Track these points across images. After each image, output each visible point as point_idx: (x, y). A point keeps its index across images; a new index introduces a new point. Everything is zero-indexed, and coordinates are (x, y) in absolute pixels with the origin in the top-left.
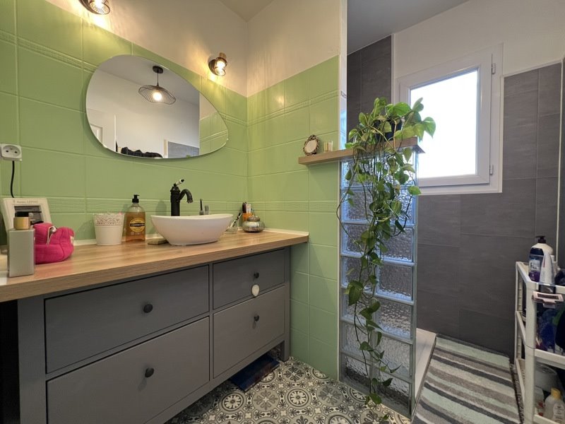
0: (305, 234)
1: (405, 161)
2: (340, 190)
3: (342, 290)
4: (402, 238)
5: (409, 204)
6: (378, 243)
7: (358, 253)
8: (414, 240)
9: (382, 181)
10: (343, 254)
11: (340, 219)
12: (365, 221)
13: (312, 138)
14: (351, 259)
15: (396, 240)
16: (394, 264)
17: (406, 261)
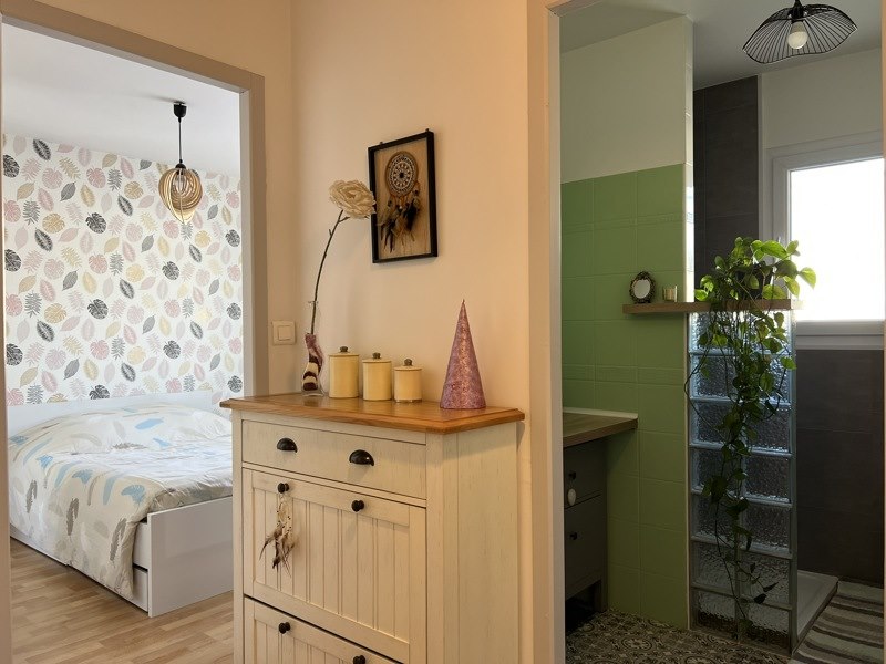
0: (634, 416)
1: (776, 326)
2: (688, 355)
3: (693, 496)
4: (775, 422)
5: (783, 378)
6: (744, 428)
7: (716, 444)
8: (790, 424)
9: (748, 348)
10: (692, 444)
11: (688, 395)
12: (726, 399)
13: (643, 276)
14: (704, 452)
15: (767, 424)
16: (765, 455)
17: (779, 451)
